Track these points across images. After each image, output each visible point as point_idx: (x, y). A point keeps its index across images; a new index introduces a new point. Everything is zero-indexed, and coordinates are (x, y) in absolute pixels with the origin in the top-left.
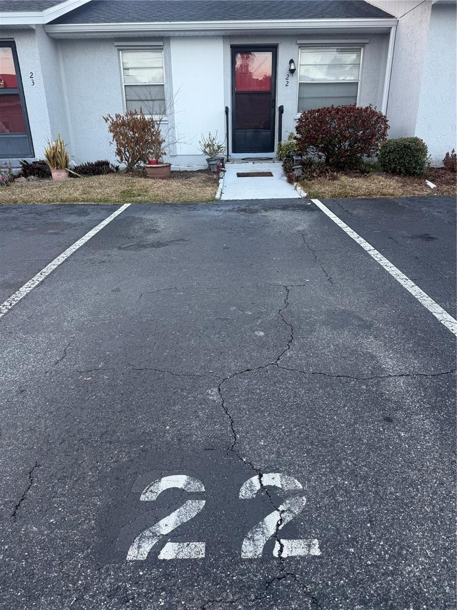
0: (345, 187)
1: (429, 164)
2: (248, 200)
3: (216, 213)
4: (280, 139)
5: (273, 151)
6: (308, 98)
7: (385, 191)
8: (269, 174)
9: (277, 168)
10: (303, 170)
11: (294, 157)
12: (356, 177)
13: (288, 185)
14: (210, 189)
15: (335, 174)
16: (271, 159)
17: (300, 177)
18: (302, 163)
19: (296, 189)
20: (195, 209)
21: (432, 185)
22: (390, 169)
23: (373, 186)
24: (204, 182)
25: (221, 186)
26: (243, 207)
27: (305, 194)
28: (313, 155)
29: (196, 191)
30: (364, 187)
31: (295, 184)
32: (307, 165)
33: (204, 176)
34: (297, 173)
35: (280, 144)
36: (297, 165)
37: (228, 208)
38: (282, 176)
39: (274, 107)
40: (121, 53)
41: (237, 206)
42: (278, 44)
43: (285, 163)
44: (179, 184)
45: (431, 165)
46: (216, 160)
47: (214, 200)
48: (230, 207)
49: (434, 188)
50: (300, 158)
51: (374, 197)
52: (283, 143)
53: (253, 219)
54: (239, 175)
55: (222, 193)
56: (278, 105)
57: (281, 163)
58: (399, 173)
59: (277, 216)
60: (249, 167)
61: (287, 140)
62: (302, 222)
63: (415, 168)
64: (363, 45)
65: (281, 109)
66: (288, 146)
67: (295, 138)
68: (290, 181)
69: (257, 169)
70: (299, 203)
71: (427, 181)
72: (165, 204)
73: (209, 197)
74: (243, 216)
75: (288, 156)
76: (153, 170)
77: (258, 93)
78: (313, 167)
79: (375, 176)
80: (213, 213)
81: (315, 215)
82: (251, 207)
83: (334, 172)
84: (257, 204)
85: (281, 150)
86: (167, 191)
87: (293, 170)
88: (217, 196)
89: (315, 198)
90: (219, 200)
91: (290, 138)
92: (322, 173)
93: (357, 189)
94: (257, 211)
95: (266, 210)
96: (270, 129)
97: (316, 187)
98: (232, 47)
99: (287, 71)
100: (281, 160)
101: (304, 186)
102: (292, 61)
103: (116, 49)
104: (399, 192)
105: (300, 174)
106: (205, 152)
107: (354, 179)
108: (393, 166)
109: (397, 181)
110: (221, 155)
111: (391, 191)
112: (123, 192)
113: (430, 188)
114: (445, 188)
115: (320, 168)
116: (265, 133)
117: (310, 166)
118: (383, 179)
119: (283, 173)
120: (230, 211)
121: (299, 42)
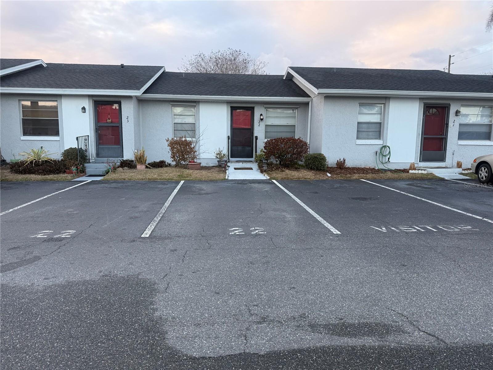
0: (288, 175)
1: (328, 165)
2: (241, 180)
3: (228, 184)
4: (256, 152)
5: (252, 157)
6: (270, 132)
7: (306, 177)
8: (251, 169)
9: (255, 166)
10: (268, 167)
11: (263, 161)
12: (293, 171)
13: (261, 174)
14: (222, 174)
15: (283, 169)
16: (252, 161)
17: (266, 170)
18: (268, 164)
19: (264, 176)
20: (217, 183)
21: (329, 175)
22: (309, 167)
23: (301, 175)
24: (218, 171)
25: (227, 173)
26: (240, 182)
27: (269, 178)
28: (273, 160)
29: (216, 175)
30: (297, 175)
31: (264, 173)
32: (270, 165)
33: (217, 169)
34: (265, 168)
35: (256, 154)
36: (265, 165)
37: (233, 183)
38: (258, 170)
39: (253, 136)
40: (173, 107)
41: (237, 182)
42: (254, 107)
43: (259, 163)
44: (206, 172)
45: (329, 166)
46: (223, 161)
47: (225, 179)
48: (234, 182)
49: (330, 176)
50: (266, 161)
51: (301, 179)
52: (257, 154)
53: (245, 186)
54: (235, 169)
55: (228, 177)
56: (255, 135)
57: (257, 164)
58: (314, 169)
59: (256, 185)
60: (240, 165)
61: (260, 152)
62: (267, 188)
63: (321, 167)
64: (297, 108)
65: (256, 138)
66: (260, 155)
67: (264, 152)
68: (262, 172)
69: (244, 166)
70: (266, 181)
71: (327, 173)
72: (201, 181)
73: (222, 178)
74: (240, 186)
75: (260, 160)
76: (192, 166)
77: (244, 129)
78: (273, 166)
79: (302, 171)
80: (226, 184)
81: (273, 186)
82: (243, 182)
83: (282, 168)
84: (246, 181)
85: (257, 157)
86: (201, 175)
87: (263, 167)
88: (227, 178)
89: (273, 179)
90: (228, 179)
91: (261, 151)
92: (277, 169)
93: (293, 176)
94: (246, 184)
95: (251, 184)
96: (250, 146)
97: (274, 175)
98: (231, 107)
99: (259, 119)
100: (257, 162)
101: (268, 174)
102: (261, 115)
103: (171, 106)
104: (313, 177)
105: (266, 169)
106: (217, 157)
107: (292, 172)
108: (310, 166)
109: (313, 173)
110: (225, 159)
111: (309, 177)
112: (179, 175)
113: (328, 176)
114: (335, 176)
115: (276, 166)
116: (248, 148)
117: (271, 165)
118: (306, 172)
119: (258, 168)
120: (234, 183)
121: (265, 106)
